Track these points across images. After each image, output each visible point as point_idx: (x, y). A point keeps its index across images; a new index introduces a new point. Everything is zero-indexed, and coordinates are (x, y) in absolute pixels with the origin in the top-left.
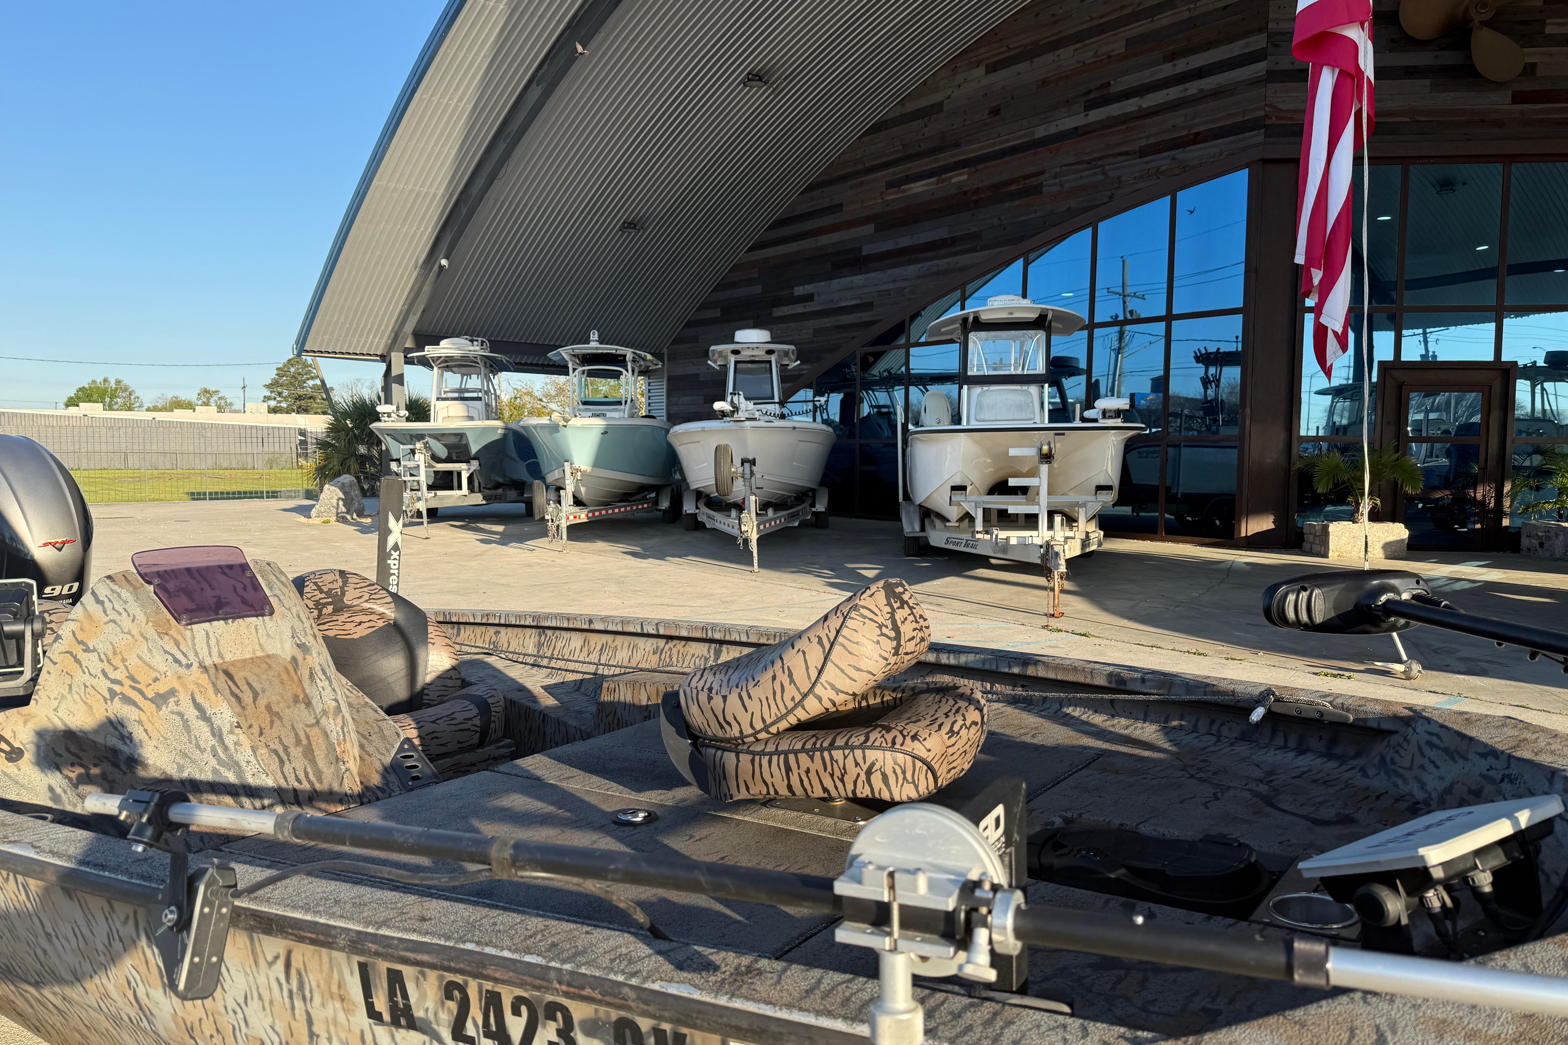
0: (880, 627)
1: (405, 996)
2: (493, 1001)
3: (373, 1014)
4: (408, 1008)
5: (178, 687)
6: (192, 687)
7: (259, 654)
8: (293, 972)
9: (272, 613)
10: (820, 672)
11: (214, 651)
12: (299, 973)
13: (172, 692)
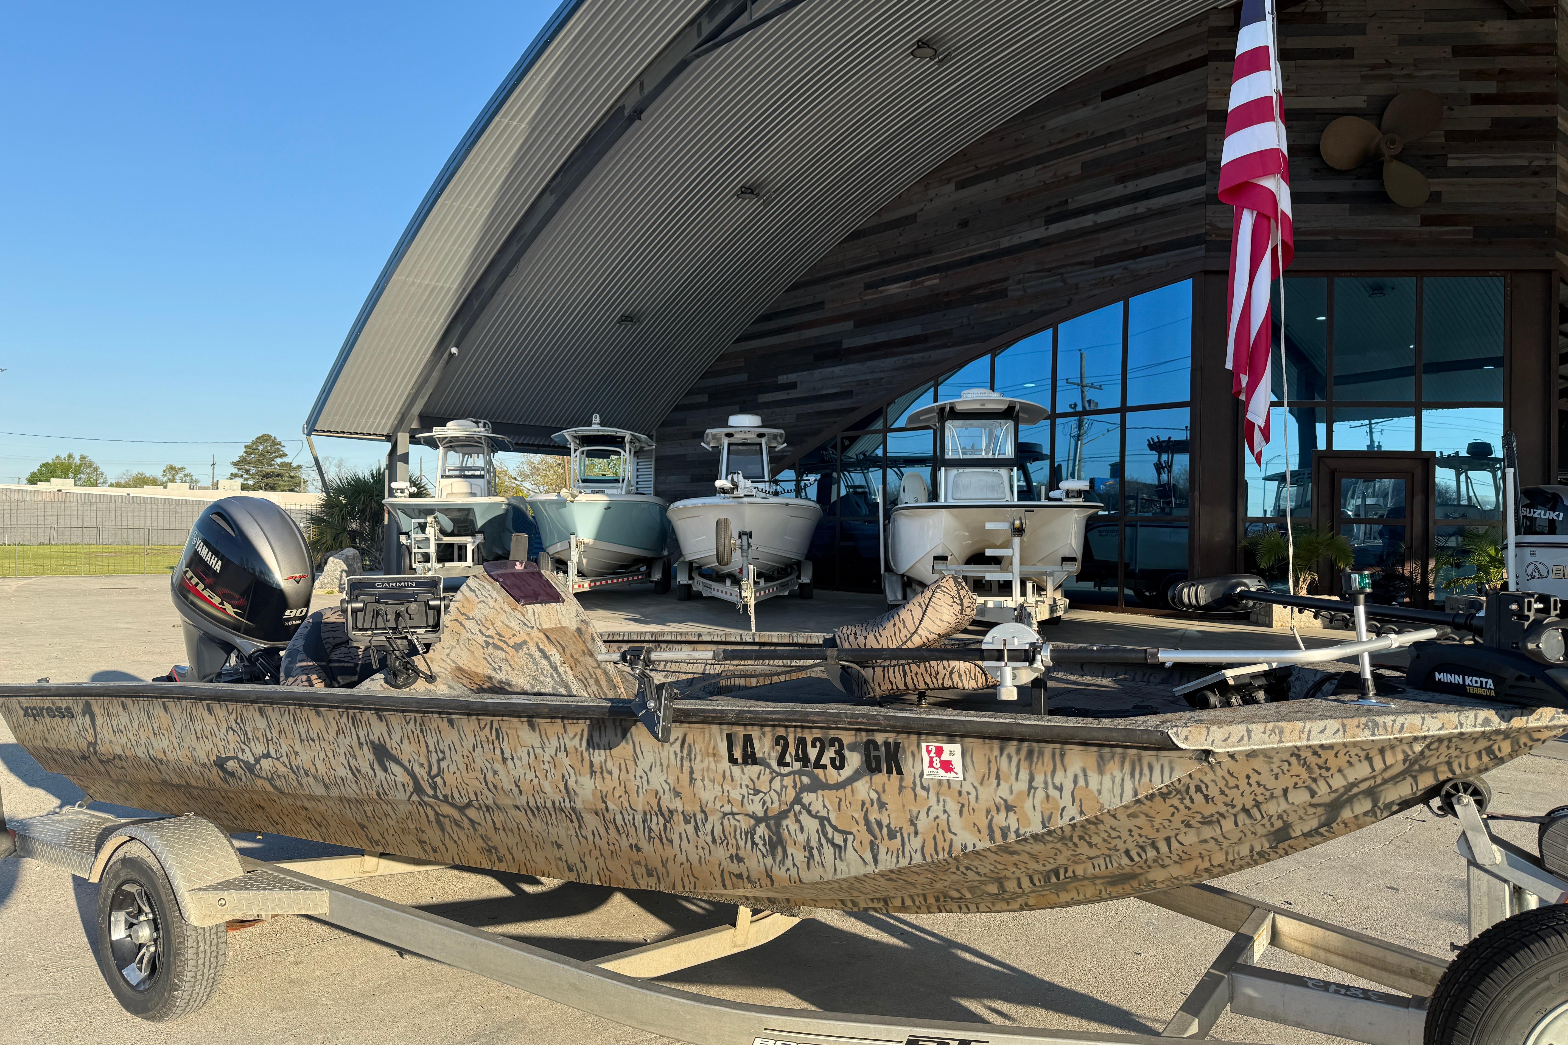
0: (953, 598)
1: (752, 747)
2: (801, 742)
3: (733, 760)
4: (753, 753)
5: (528, 639)
6: (537, 639)
7: (559, 626)
8: (686, 745)
9: (563, 601)
10: (921, 621)
11: (537, 621)
12: (690, 746)
13: (525, 642)
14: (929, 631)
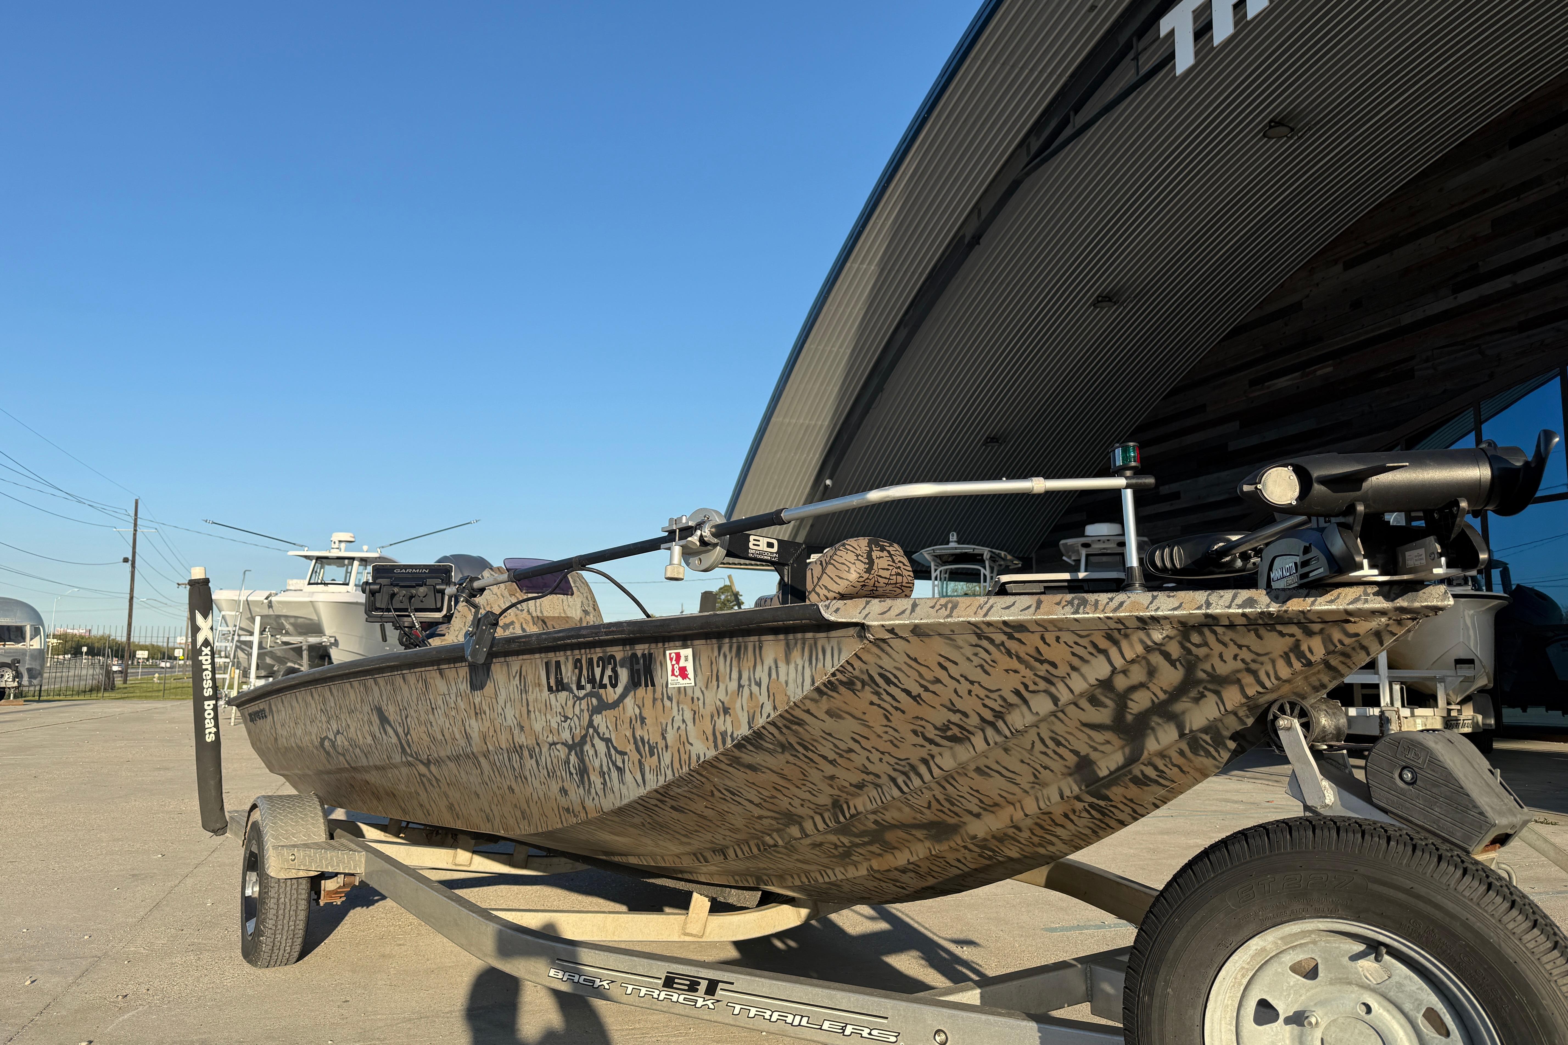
0: (857, 556)
1: (561, 674)
2: (590, 663)
3: (550, 689)
4: (562, 678)
5: (515, 621)
6: (522, 620)
7: (563, 615)
8: (522, 677)
9: (572, 594)
10: (819, 579)
11: (538, 609)
12: (524, 678)
13: (512, 623)
14: (826, 588)
